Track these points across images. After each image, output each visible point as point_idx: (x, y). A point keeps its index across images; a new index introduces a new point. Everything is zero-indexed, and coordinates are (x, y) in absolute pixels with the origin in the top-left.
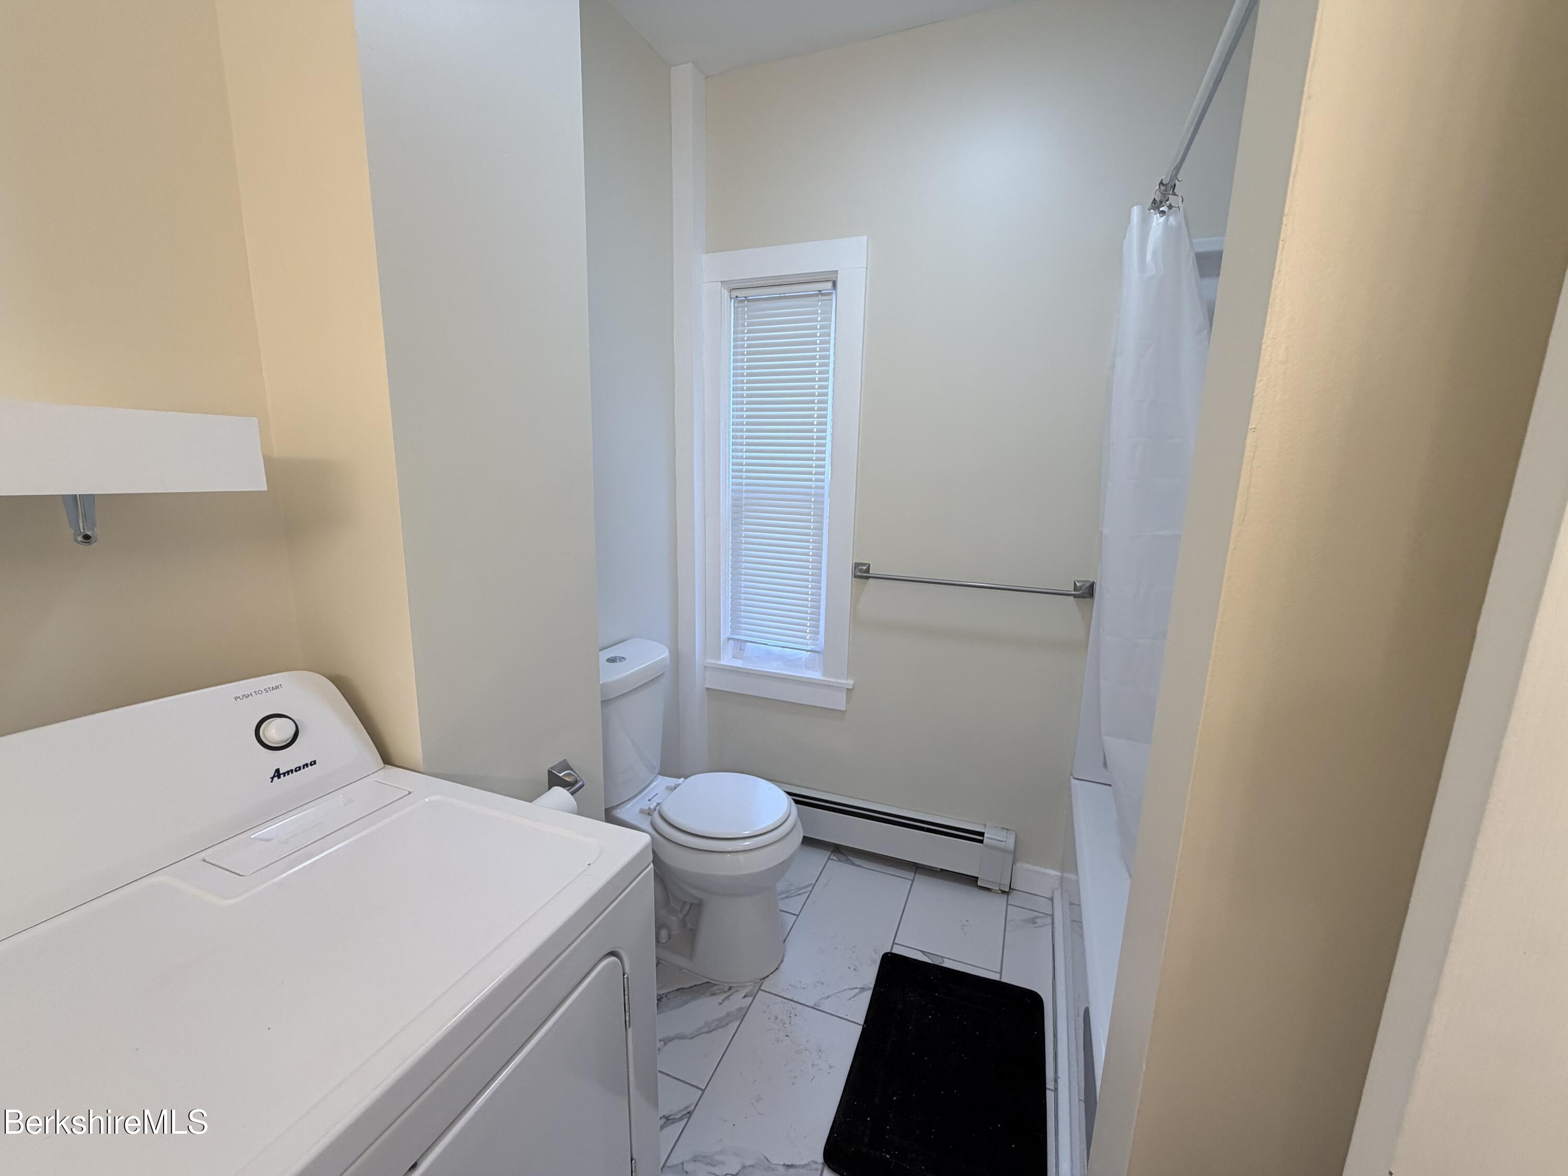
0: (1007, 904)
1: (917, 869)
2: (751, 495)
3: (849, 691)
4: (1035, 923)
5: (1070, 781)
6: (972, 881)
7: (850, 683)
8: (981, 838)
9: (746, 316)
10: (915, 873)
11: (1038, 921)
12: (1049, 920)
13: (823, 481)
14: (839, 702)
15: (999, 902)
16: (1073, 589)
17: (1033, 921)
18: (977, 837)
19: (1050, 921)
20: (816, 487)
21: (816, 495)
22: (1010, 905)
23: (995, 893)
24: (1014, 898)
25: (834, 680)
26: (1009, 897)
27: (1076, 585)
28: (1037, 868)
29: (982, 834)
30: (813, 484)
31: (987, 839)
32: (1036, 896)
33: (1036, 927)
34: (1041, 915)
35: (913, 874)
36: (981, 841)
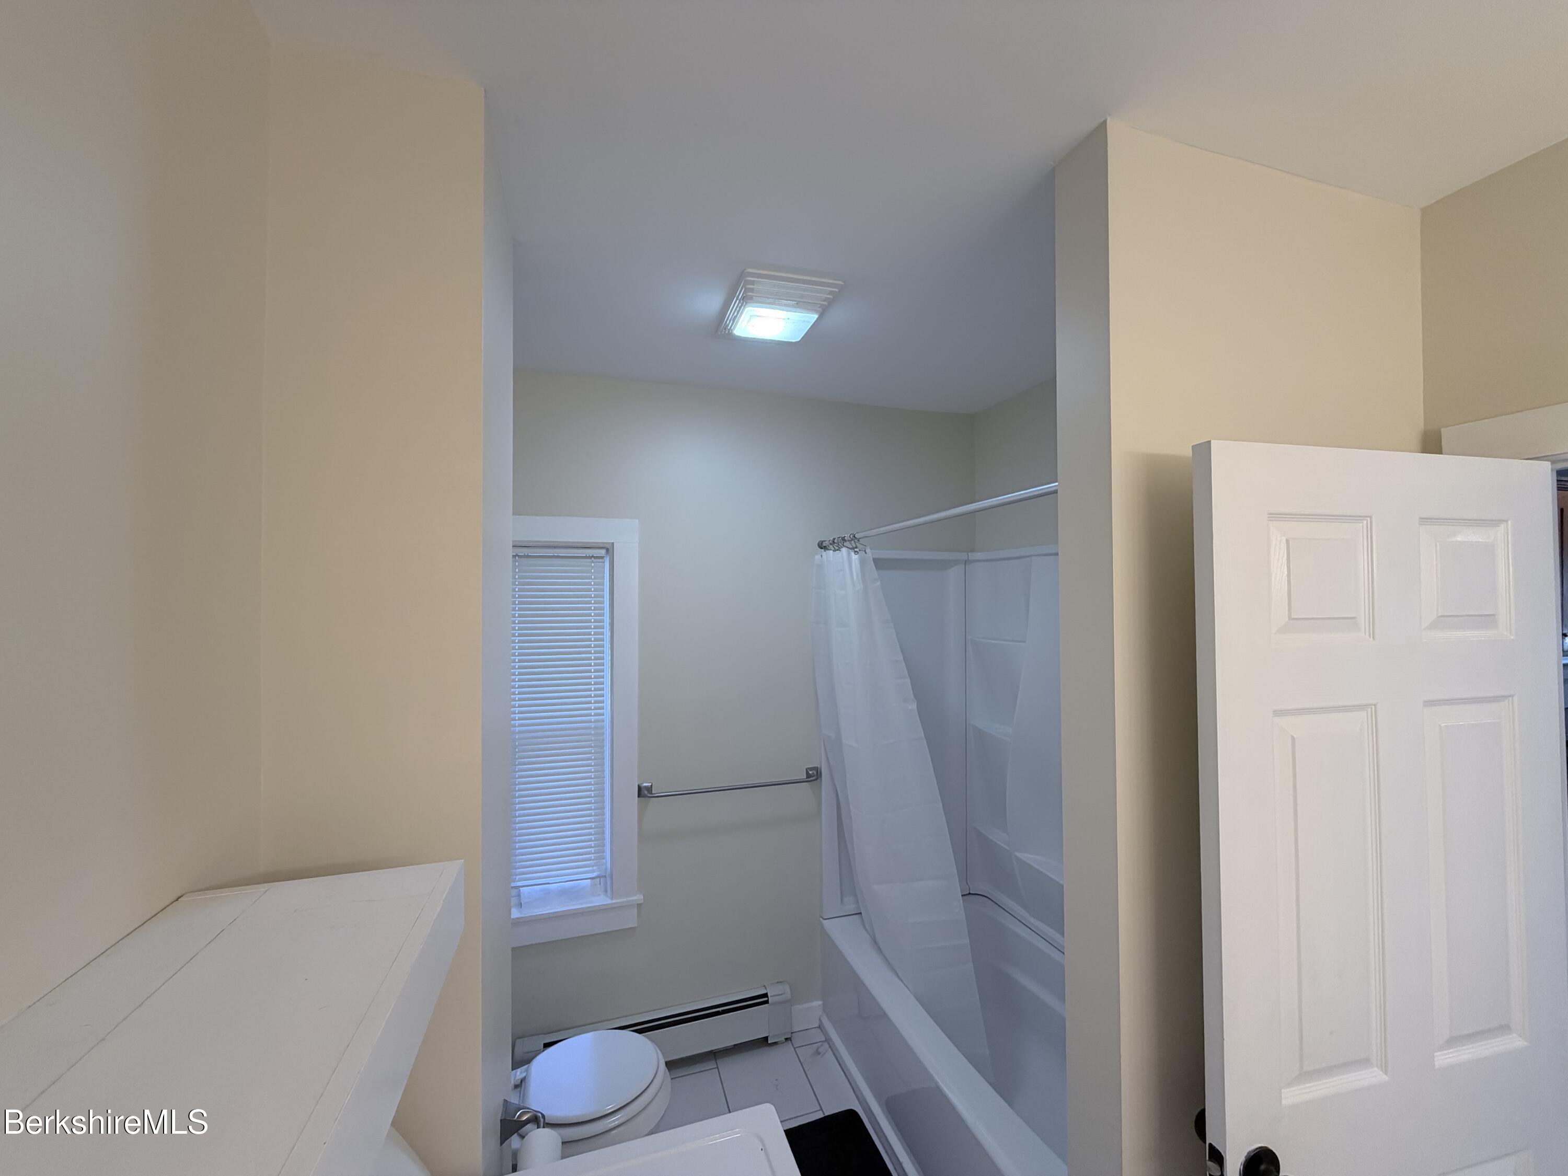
0: (795, 1049)
1: (715, 1055)
2: (522, 735)
3: (639, 906)
4: (819, 1053)
5: (821, 924)
6: (764, 1042)
7: (638, 898)
8: (766, 999)
9: (517, 570)
10: (716, 1060)
11: (820, 1050)
12: (826, 1045)
13: (603, 715)
14: (631, 920)
15: (788, 1047)
16: (805, 777)
17: (818, 1053)
18: (762, 999)
19: (828, 1046)
20: (596, 721)
21: (595, 728)
22: (797, 1047)
23: (782, 1043)
24: (797, 1041)
25: (625, 900)
26: (793, 1041)
27: (809, 772)
28: (806, 1005)
29: (766, 995)
30: (593, 718)
31: (772, 998)
32: (809, 1030)
33: (822, 1056)
34: (820, 1044)
35: (714, 1062)
36: (767, 1002)
